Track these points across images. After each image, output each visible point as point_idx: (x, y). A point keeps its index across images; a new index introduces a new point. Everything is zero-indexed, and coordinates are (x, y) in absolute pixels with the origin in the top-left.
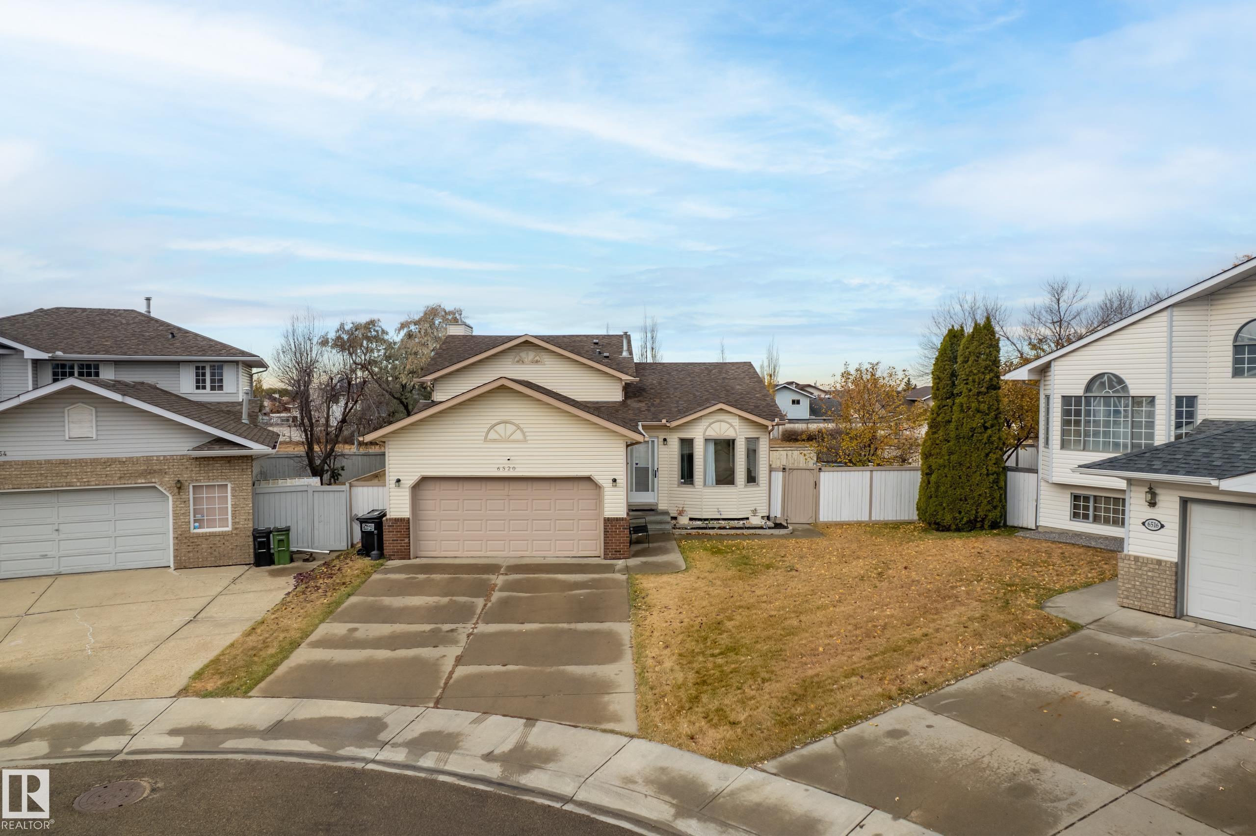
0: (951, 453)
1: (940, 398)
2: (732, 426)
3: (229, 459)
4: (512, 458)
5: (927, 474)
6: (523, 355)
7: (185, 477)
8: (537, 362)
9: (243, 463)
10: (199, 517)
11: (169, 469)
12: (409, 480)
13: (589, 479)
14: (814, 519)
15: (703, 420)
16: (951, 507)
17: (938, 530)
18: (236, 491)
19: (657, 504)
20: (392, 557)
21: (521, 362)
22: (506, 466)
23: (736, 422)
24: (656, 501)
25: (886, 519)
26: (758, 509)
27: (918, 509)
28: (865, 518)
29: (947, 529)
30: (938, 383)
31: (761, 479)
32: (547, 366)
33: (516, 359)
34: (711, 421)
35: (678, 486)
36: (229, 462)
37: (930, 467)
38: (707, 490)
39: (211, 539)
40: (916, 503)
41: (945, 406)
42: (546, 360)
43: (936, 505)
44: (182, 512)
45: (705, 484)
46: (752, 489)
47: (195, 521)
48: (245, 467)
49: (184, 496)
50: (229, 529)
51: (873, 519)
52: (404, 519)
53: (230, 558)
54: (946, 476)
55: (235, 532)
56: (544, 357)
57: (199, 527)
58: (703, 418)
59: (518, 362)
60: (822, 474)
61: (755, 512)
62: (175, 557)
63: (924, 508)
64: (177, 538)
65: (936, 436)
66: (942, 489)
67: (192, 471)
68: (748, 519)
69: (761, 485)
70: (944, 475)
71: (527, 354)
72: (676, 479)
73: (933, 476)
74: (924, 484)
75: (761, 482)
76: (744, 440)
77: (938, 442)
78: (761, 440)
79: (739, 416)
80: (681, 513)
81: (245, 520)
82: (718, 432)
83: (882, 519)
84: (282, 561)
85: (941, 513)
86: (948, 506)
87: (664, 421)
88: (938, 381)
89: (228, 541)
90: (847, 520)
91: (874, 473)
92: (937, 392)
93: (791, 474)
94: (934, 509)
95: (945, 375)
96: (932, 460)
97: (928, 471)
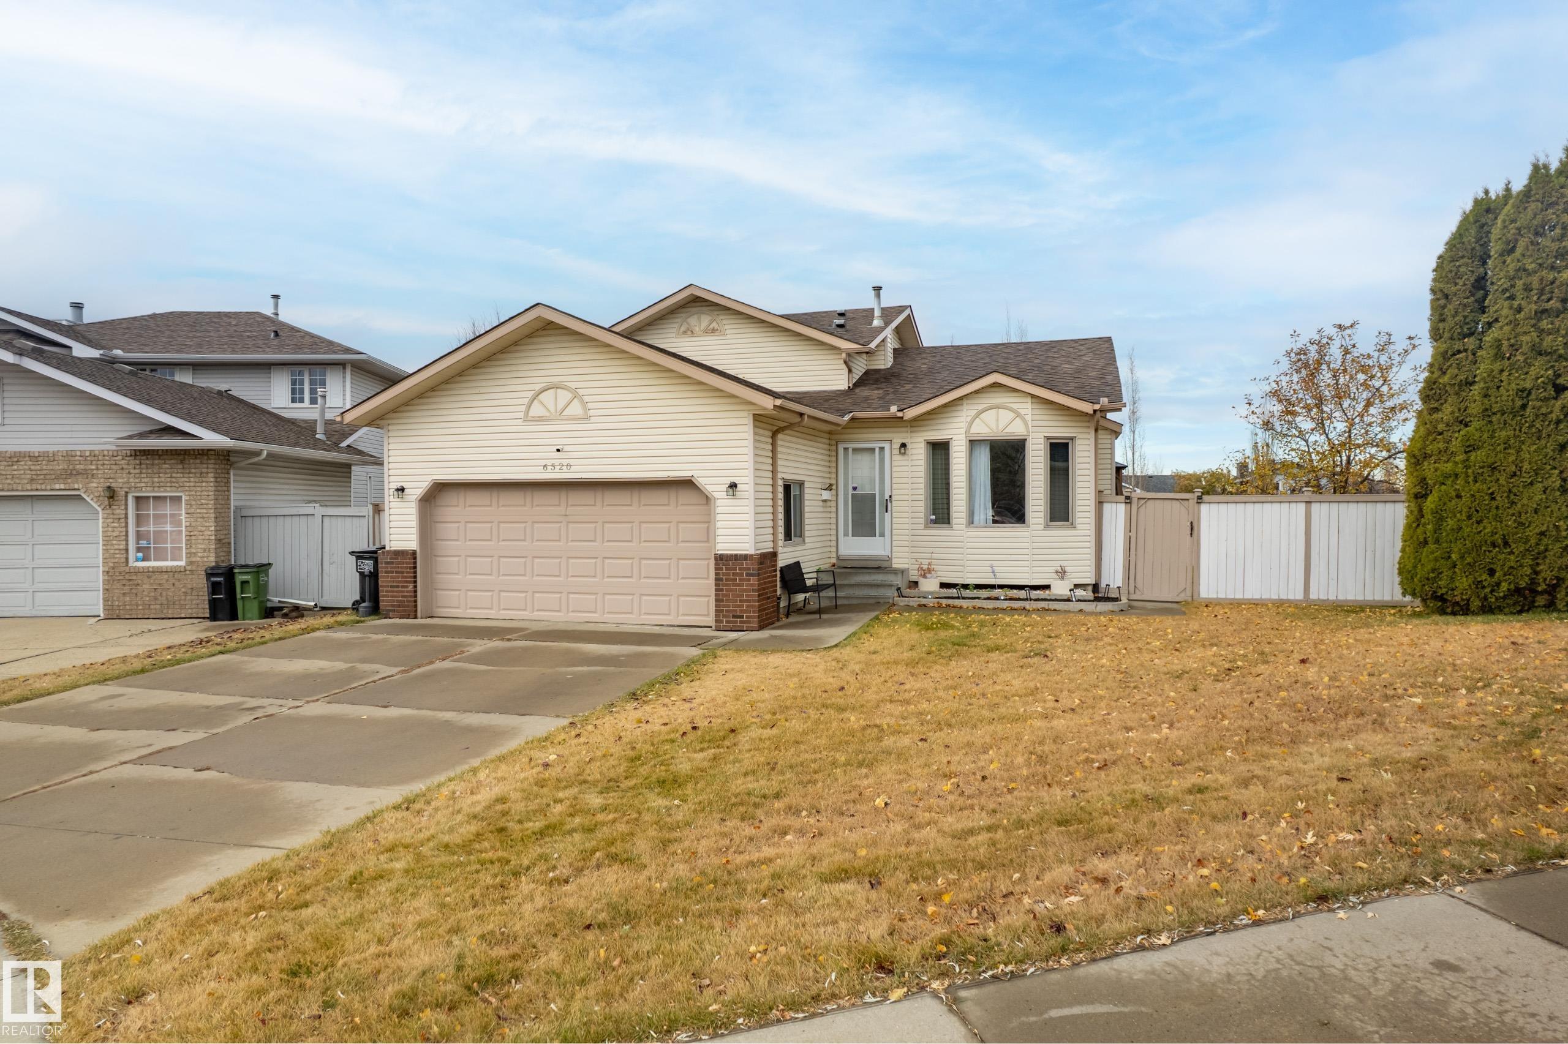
0: (1470, 448)
1: (1447, 335)
2: (1018, 415)
3: (181, 457)
4: (566, 448)
5: (1417, 496)
6: (693, 321)
7: (119, 483)
8: (714, 331)
9: (201, 463)
10: (143, 543)
11: (97, 469)
12: (417, 488)
13: (688, 484)
14: (1189, 593)
15: (965, 407)
16: (1469, 560)
17: (1442, 612)
18: (191, 505)
19: (890, 559)
20: (391, 614)
21: (690, 332)
22: (557, 462)
23: (1026, 407)
24: (887, 553)
25: (1341, 597)
26: (1067, 569)
27: (1400, 573)
28: (1296, 593)
29: (1462, 609)
30: (1444, 307)
31: (1078, 515)
32: (728, 337)
33: (683, 329)
34: (981, 407)
35: (926, 527)
36: (182, 462)
37: (1423, 481)
38: (973, 533)
39: (157, 576)
40: (1397, 559)
41: (1459, 352)
42: (727, 327)
43: (1436, 560)
44: (115, 534)
45: (971, 522)
46: (1060, 533)
47: (139, 550)
48: (205, 470)
49: (118, 511)
50: (182, 563)
51: (1313, 596)
52: (407, 551)
53: (182, 607)
54: (1459, 496)
55: (189, 568)
56: (724, 322)
57: (144, 559)
58: (965, 402)
59: (685, 332)
60: (1204, 508)
61: (1062, 573)
62: (105, 600)
63: (1409, 566)
64: (108, 572)
65: (1439, 415)
66: (1451, 523)
67: (129, 473)
68: (1048, 587)
69: (1079, 527)
70: (1454, 494)
71: (699, 319)
72: (922, 515)
73: (1430, 498)
74: (1412, 518)
75: (1078, 521)
76: (1042, 441)
77: (1441, 427)
78: (1078, 442)
79: (1033, 396)
80: (926, 573)
81: (205, 550)
82: (994, 427)
83: (1332, 597)
84: (249, 615)
85: (1446, 573)
86: (1462, 557)
87: (894, 409)
88: (1442, 302)
89: (179, 580)
90: (1258, 597)
91: (1315, 507)
92: (1441, 325)
93: (1142, 510)
94: (1429, 567)
95: (1460, 288)
96: (1428, 469)
97: (1418, 489)
